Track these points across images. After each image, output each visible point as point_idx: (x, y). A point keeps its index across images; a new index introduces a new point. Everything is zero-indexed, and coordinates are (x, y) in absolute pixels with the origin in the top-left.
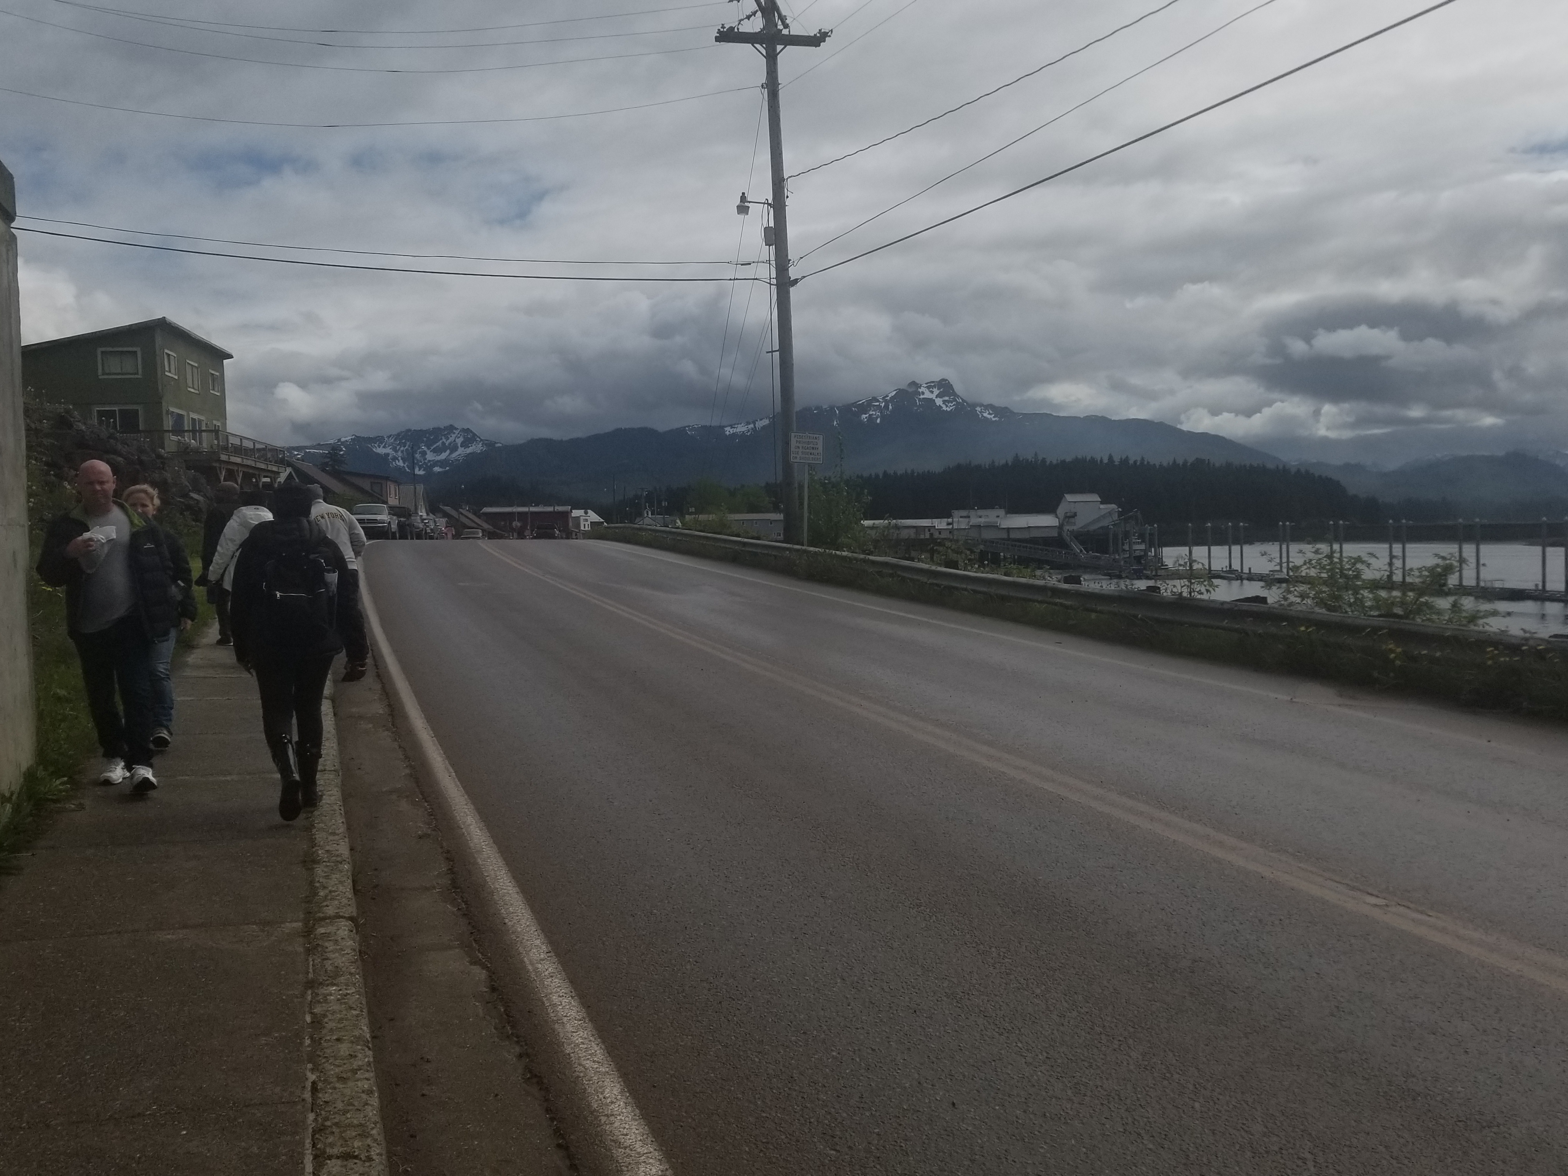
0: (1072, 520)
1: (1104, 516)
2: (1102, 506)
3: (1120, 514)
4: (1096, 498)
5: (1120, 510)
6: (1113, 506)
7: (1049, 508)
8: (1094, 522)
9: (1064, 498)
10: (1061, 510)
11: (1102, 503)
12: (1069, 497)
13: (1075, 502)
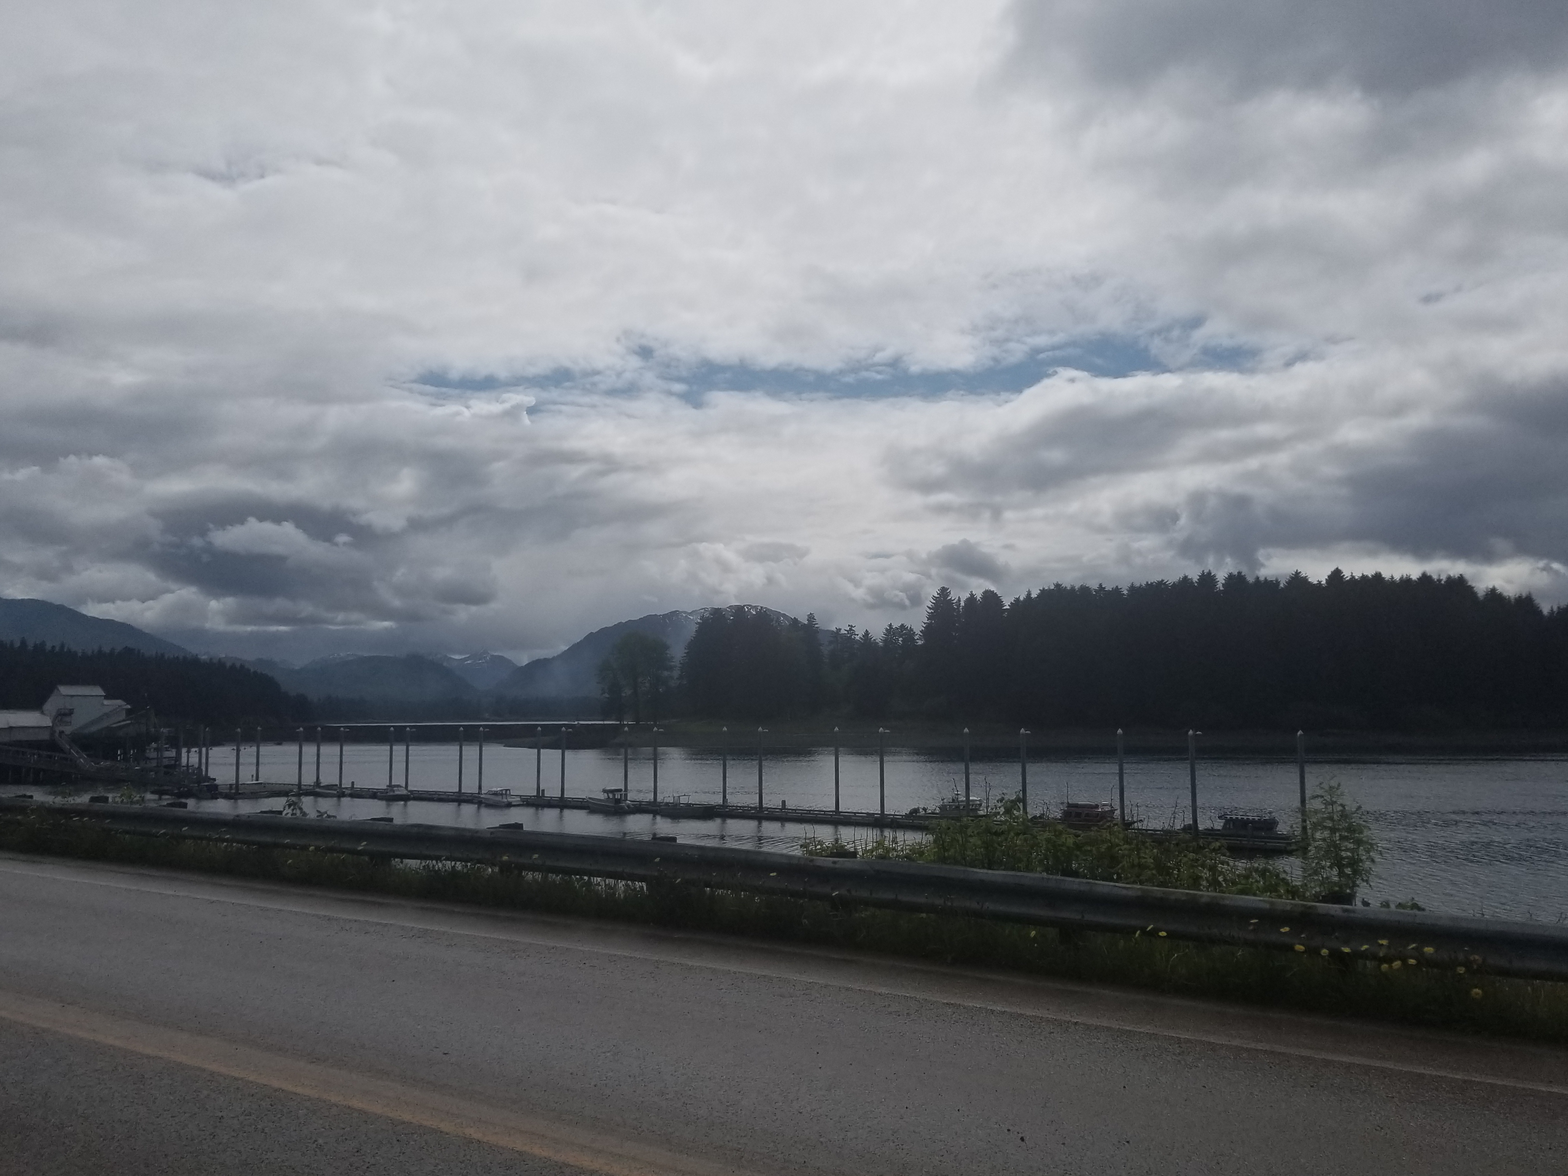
0: (67, 719)
1: (107, 715)
2: (106, 702)
3: (129, 712)
4: (99, 691)
5: (129, 707)
6: (119, 702)
7: (35, 703)
8: (93, 723)
9: (56, 691)
10: (52, 704)
11: (106, 697)
12: (64, 690)
13: (72, 696)
